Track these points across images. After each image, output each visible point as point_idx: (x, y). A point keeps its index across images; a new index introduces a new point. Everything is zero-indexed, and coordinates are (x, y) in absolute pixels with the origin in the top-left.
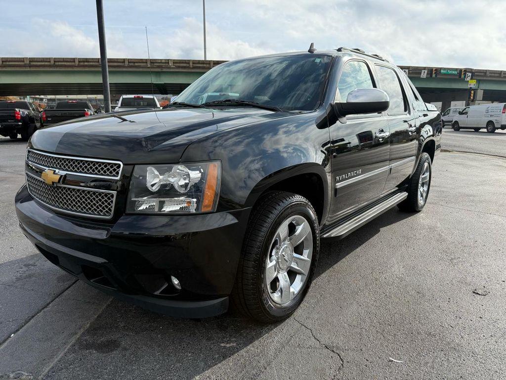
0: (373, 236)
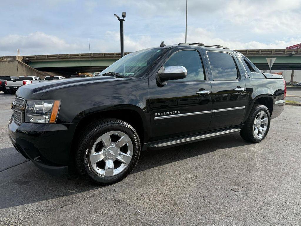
0: (207, 152)
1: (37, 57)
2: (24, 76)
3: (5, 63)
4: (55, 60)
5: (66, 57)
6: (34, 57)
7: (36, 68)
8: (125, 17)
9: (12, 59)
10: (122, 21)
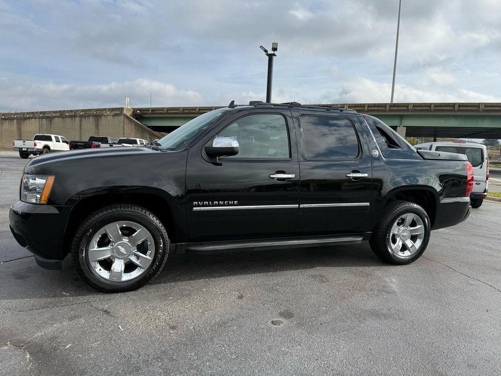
1: (152, 110)
2: (125, 138)
3: (108, 118)
4: (177, 116)
5: (194, 111)
6: (147, 110)
7: (149, 127)
8: (276, 50)
9: (118, 112)
10: (271, 57)
